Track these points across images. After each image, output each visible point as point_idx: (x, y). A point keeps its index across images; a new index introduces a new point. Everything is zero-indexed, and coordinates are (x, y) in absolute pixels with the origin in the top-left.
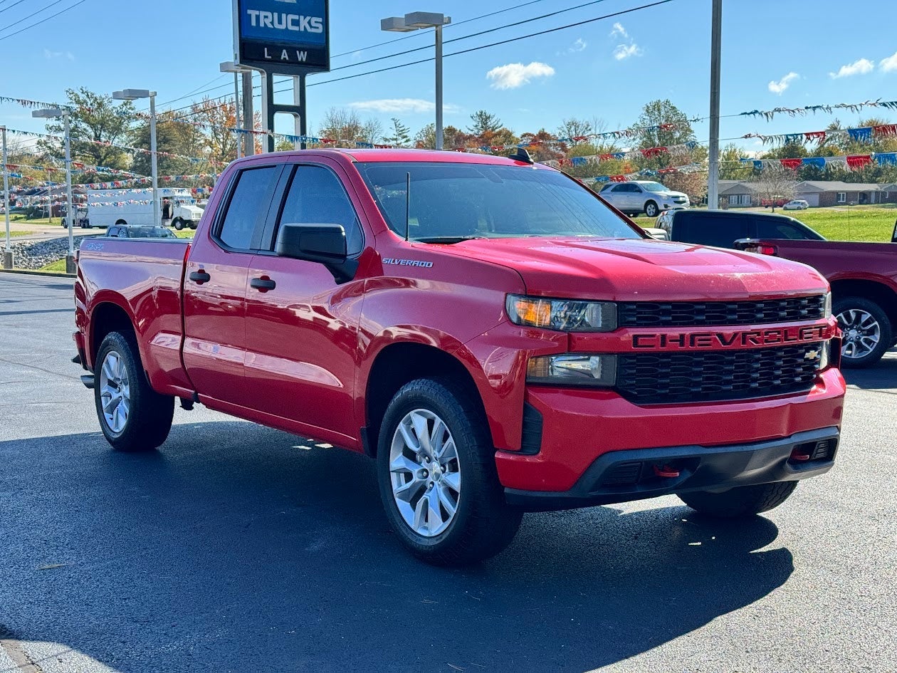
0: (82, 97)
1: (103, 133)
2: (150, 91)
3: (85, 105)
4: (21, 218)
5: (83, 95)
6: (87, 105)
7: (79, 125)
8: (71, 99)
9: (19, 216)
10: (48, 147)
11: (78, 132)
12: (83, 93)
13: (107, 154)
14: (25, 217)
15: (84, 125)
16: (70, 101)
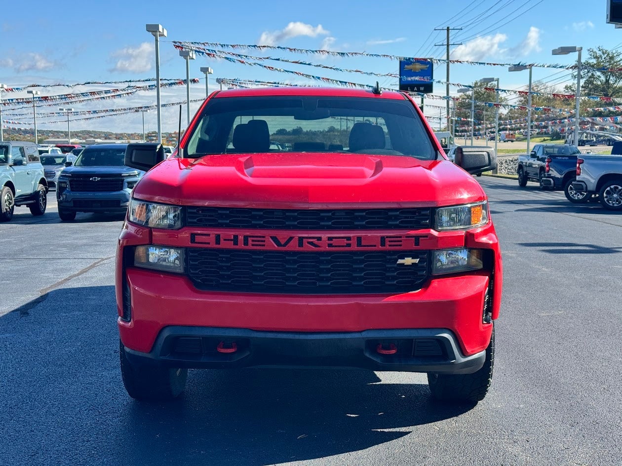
0: (599, 53)
1: (611, 78)
2: (577, 47)
3: (600, 59)
4: (547, 140)
5: (600, 52)
6: (602, 59)
7: (594, 74)
8: (591, 55)
9: (546, 138)
10: (571, 90)
11: (594, 78)
12: (599, 50)
13: (613, 93)
14: (550, 139)
15: (598, 73)
16: (590, 57)
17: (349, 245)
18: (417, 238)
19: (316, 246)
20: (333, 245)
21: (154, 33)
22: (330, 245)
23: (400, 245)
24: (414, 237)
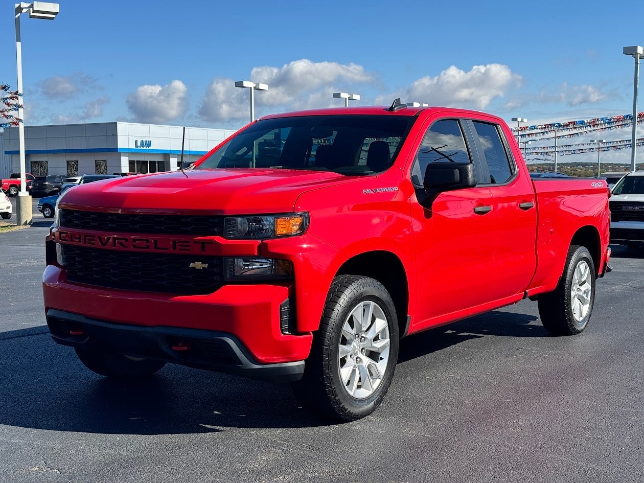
17: (148, 247)
18: (203, 243)
19: (124, 246)
20: (137, 246)
21: (634, 56)
22: (134, 246)
23: (188, 250)
24: (200, 243)
